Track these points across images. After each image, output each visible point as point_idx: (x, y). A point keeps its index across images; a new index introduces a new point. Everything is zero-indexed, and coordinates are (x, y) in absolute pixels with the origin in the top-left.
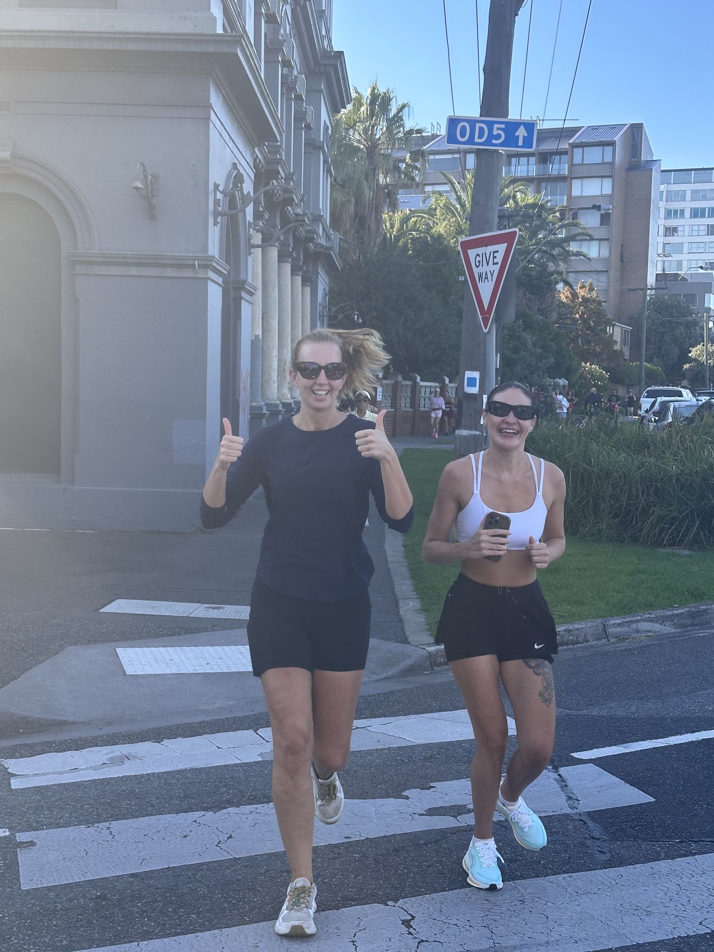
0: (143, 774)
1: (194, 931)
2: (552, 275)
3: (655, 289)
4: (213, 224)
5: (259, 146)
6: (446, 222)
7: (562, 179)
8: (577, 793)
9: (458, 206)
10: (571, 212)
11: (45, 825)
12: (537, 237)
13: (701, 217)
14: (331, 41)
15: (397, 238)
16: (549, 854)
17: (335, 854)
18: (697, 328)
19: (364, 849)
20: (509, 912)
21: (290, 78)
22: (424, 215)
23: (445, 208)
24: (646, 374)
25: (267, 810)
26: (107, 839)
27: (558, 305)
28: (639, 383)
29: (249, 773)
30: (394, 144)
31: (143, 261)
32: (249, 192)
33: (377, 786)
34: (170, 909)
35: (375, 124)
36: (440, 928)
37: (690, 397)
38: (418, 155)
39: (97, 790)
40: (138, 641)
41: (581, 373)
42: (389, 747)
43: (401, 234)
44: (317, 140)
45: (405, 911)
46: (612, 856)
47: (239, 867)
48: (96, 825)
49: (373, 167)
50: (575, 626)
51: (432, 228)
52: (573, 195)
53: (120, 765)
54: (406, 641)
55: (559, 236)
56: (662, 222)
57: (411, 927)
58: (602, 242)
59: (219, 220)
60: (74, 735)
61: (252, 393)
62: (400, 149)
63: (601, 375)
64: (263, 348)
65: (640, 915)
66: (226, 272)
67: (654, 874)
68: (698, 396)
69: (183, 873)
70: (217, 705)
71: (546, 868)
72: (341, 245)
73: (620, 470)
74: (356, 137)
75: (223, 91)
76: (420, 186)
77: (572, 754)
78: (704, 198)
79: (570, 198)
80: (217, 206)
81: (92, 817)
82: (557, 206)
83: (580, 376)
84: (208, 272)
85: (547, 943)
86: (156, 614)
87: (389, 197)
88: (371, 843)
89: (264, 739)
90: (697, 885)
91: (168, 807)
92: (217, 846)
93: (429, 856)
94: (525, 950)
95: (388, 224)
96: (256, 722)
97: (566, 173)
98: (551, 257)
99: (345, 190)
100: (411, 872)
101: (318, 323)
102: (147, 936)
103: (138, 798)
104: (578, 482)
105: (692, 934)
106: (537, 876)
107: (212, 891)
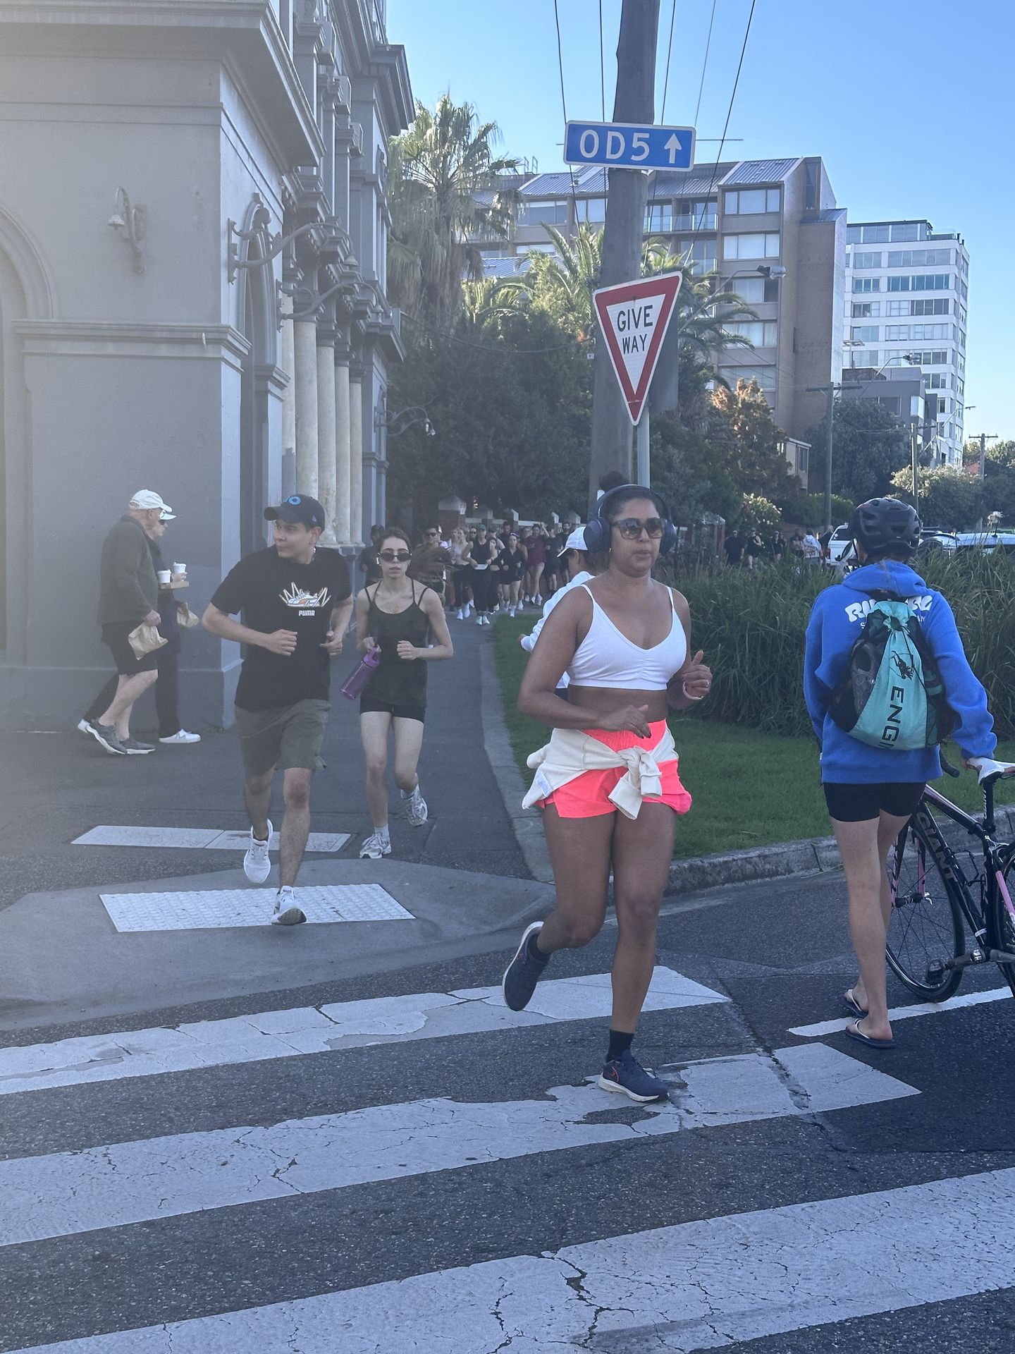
0: (152, 1075)
1: (251, 1305)
2: (701, 369)
3: (843, 389)
4: (226, 281)
5: (289, 173)
6: (551, 293)
7: (710, 236)
8: (805, 1086)
9: (567, 273)
10: (725, 281)
11: (7, 1152)
13: (902, 290)
14: (385, 31)
15: (481, 318)
16: (775, 1174)
17: (454, 1184)
18: (901, 445)
19: (497, 1176)
20: (728, 1262)
21: (329, 80)
22: (520, 285)
23: (549, 274)
25: (346, 1122)
26: (104, 1171)
27: (710, 413)
29: (314, 1069)
30: (476, 181)
31: (127, 334)
32: (277, 235)
33: (506, 1083)
34: (210, 1273)
35: (449, 153)
36: (626, 1289)
38: (511, 198)
39: (84, 1099)
40: (133, 884)
41: (743, 509)
42: (519, 1027)
43: (486, 311)
44: (367, 172)
45: (570, 1264)
46: (870, 1175)
47: (311, 1207)
48: (86, 1151)
49: (445, 214)
50: (773, 849)
51: (531, 302)
52: (725, 257)
53: (116, 1063)
54: (529, 876)
55: (709, 315)
56: (848, 296)
57: (582, 1288)
58: (767, 325)
59: (235, 275)
60: (44, 1021)
62: (483, 190)
63: (770, 510)
64: (297, 469)
65: (923, 1260)
66: (246, 352)
67: (936, 1199)
69: (226, 1218)
70: (256, 974)
71: (774, 1195)
72: (403, 325)
74: (420, 173)
75: (238, 87)
76: (511, 247)
77: (790, 1030)
78: (907, 263)
79: (721, 262)
80: (232, 254)
81: (79, 1140)
82: (703, 272)
83: (742, 512)
84: (220, 350)
85: (789, 1305)
86: (155, 845)
87: (470, 257)
88: (507, 1166)
89: (331, 1019)
90: (1002, 1214)
91: (194, 1121)
92: (274, 1176)
93: (597, 1182)
94: (760, 1318)
95: (467, 298)
96: (317, 996)
97: (716, 227)
98: (698, 343)
99: (408, 247)
100: (573, 1207)
101: (374, 435)
102: (178, 1314)
103: (147, 1110)
104: (759, 651)
105: (1006, 1286)
106: (763, 1206)
107: (273, 1245)
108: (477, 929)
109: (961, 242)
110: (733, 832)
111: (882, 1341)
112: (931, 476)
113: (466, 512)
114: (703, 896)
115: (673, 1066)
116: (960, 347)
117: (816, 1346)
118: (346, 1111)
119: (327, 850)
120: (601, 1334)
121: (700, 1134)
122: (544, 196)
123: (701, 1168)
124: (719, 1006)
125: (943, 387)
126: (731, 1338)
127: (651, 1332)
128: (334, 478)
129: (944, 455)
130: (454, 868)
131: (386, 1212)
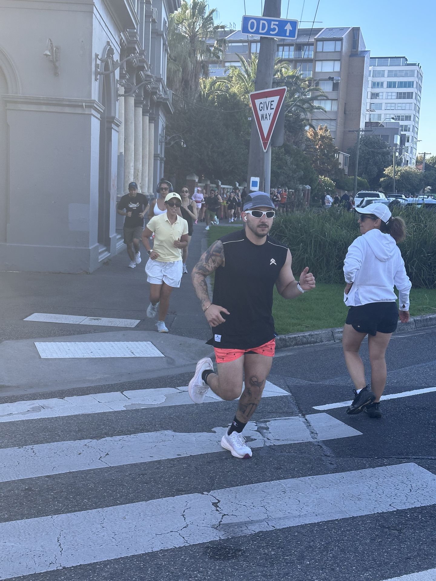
0: (52, 417)
1: (86, 509)
2: (303, 120)
3: (365, 131)
4: (94, 80)
5: (123, 32)
6: (239, 85)
7: (310, 61)
8: (317, 430)
9: (246, 76)
10: (315, 81)
12: (294, 96)
13: (393, 87)
15: (208, 95)
16: (300, 465)
17: (171, 464)
18: (389, 156)
19: (189, 462)
20: (277, 498)
22: (225, 81)
23: (238, 76)
24: (358, 183)
25: (130, 439)
26: (31, 455)
27: (306, 140)
28: (353, 189)
29: (119, 417)
30: (207, 34)
31: (50, 102)
32: (117, 60)
33: (196, 425)
34: (71, 496)
35: (196, 21)
36: (235, 507)
37: (384, 198)
38: (222, 42)
39: (24, 426)
40: (48, 338)
41: (319, 182)
43: (210, 92)
44: (159, 30)
45: (214, 497)
46: (338, 466)
47: (113, 472)
48: (24, 447)
49: (193, 49)
50: (315, 332)
51: (230, 89)
52: (316, 71)
53: (39, 412)
55: (308, 97)
56: (369, 90)
57: (218, 507)
58: (333, 101)
59: (98, 77)
60: (9, 394)
61: (118, 188)
62: (210, 38)
63: (331, 184)
64: (124, 161)
65: (354, 500)
66: (102, 111)
67: (362, 476)
68: (389, 197)
69: (79, 475)
70: (97, 377)
71: (298, 473)
72: (173, 98)
73: (342, 240)
74: (183, 29)
76: (222, 63)
77: (313, 407)
78: (396, 76)
79: (314, 73)
80: (97, 69)
81: (22, 443)
82: (306, 77)
83: (318, 184)
84: (91, 111)
85: (299, 516)
86: (59, 322)
87: (204, 68)
88: (193, 458)
89: (127, 397)
90: (388, 483)
91: (69, 436)
92: (99, 459)
93: (228, 466)
94: (286, 520)
95: (202, 86)
96: (122, 387)
97: (313, 57)
98: (302, 109)
99: (176, 63)
100: (218, 475)
101: (159, 146)
102: (57, 512)
103: (50, 431)
104: (318, 247)
105: (385, 511)
106: (293, 477)
107: (97, 486)
108: (190, 362)
109: (420, 67)
110: (299, 325)
111: (333, 531)
112: (401, 170)
113: (198, 181)
114: (285, 351)
115: (264, 420)
116: (417, 113)
117: (307, 531)
118: (130, 434)
119: (130, 326)
120: (223, 524)
121: (272, 448)
122: (238, 40)
123: (271, 461)
124: (286, 397)
125: (409, 131)
126: (274, 527)
127: (243, 524)
128: (141, 165)
129: (407, 161)
130: (182, 336)
131: (143, 475)
